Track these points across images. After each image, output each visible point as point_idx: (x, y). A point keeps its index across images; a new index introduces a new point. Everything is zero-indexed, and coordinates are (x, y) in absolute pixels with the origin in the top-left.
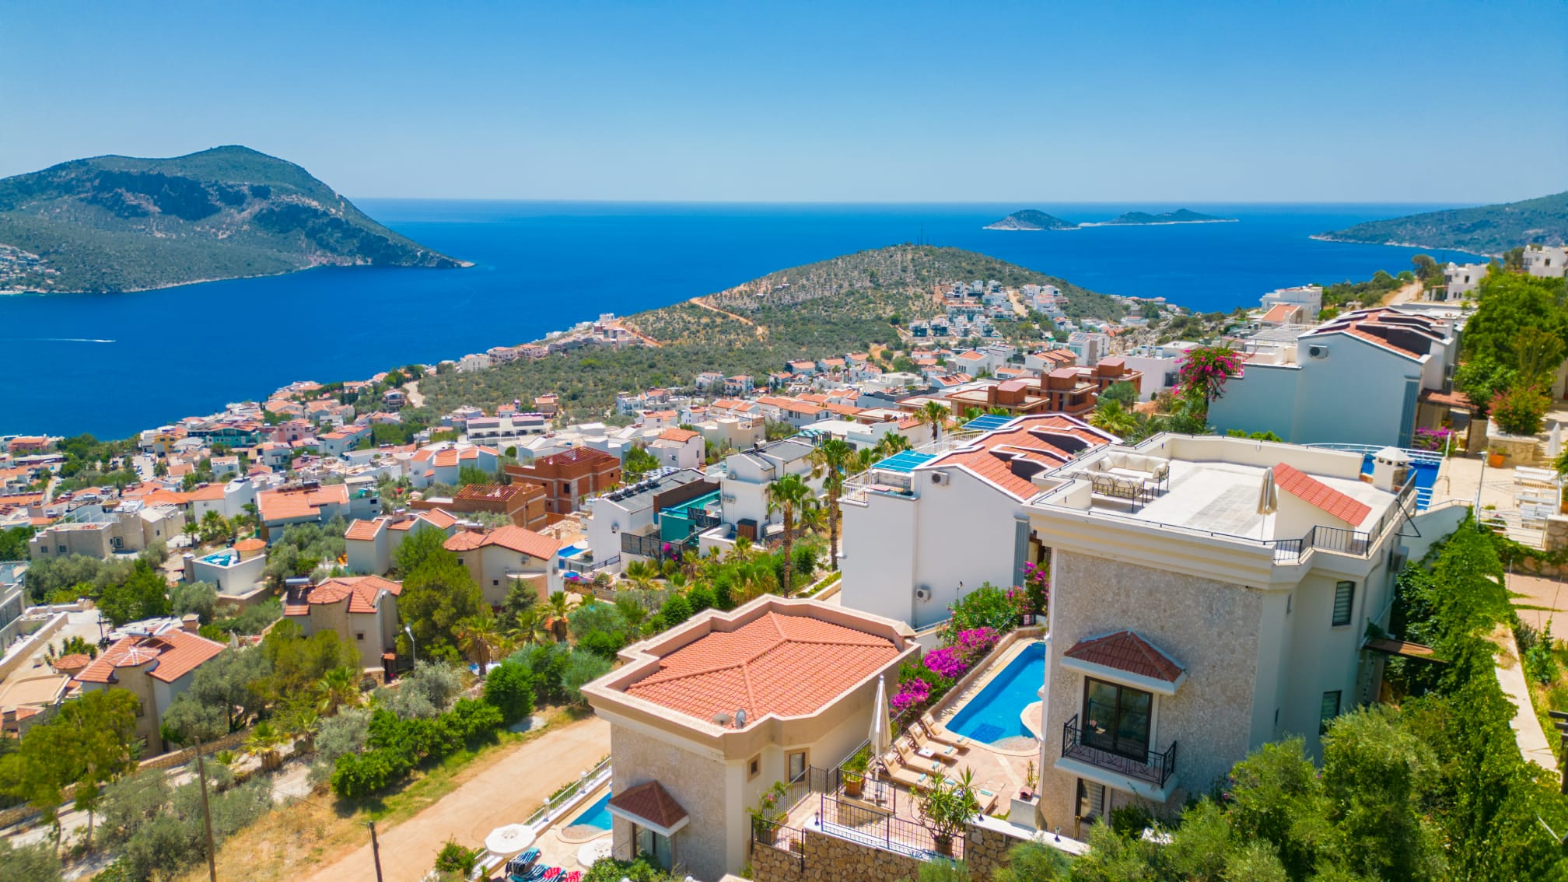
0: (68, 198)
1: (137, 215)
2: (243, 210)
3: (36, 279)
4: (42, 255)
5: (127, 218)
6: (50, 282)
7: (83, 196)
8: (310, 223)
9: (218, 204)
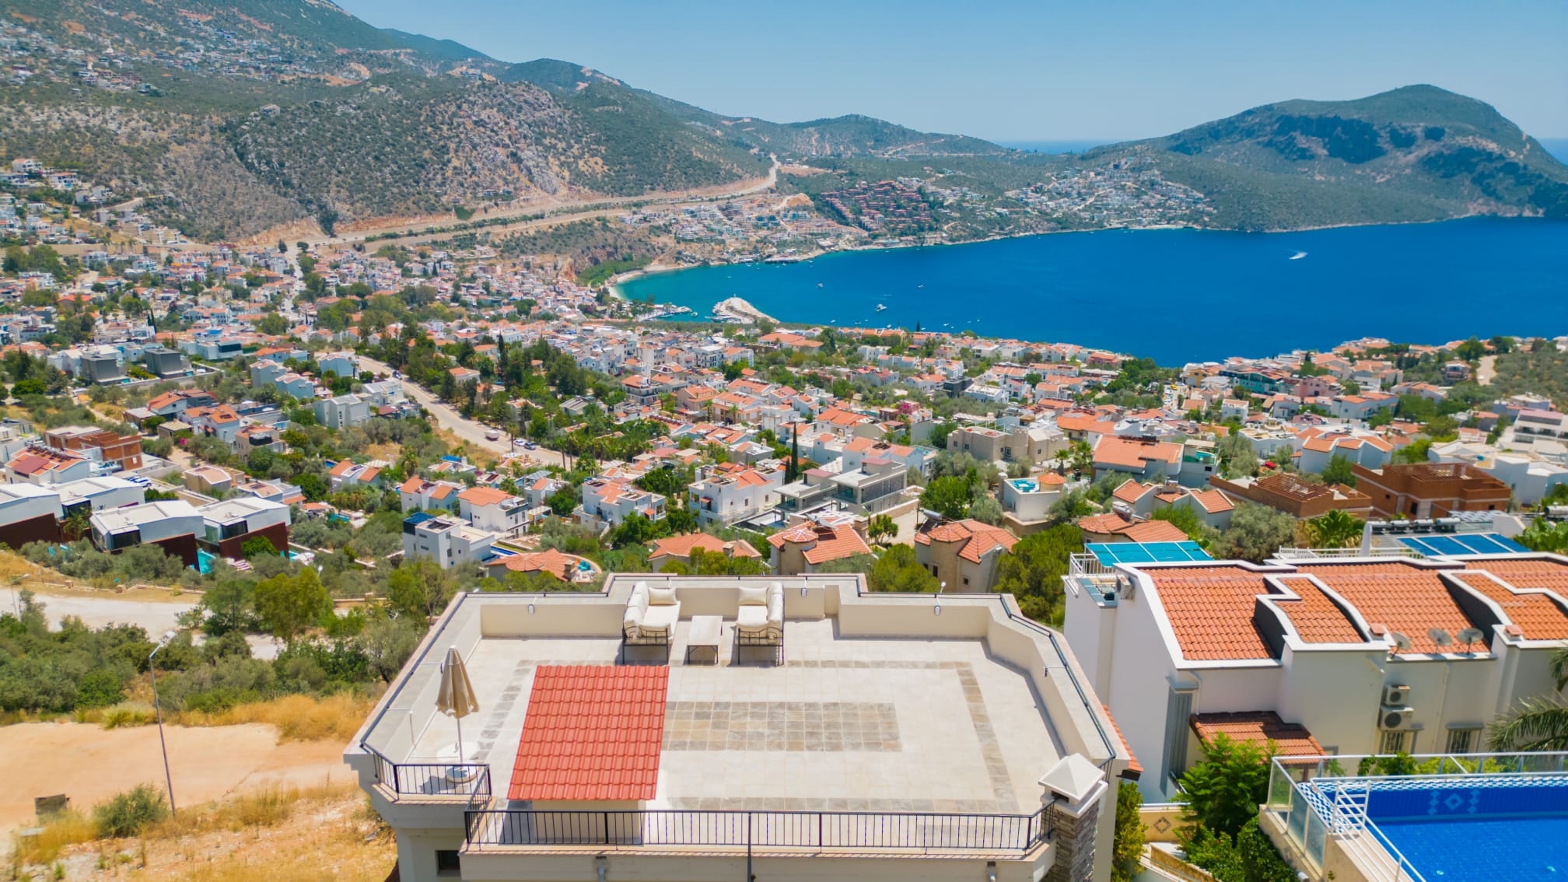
0: (1247, 142)
1: (1304, 158)
2: (1410, 153)
3: (1196, 216)
4: (1206, 195)
5: (1295, 160)
6: (1206, 219)
7: (1260, 139)
8: (1480, 168)
9: (1386, 146)
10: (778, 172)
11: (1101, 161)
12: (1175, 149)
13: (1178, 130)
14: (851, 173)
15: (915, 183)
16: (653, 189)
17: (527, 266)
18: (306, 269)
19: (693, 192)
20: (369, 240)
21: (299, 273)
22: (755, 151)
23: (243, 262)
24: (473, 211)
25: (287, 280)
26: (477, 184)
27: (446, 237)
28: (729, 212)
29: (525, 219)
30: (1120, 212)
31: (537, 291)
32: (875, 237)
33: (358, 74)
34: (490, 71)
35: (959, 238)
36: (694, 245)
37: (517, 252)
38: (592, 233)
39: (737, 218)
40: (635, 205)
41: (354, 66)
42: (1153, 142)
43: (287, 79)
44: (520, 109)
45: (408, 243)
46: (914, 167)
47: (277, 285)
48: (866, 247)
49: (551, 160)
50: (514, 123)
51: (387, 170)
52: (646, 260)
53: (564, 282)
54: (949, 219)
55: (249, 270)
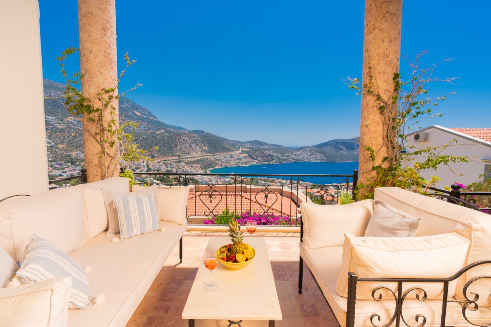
0: (330, 146)
1: (341, 149)
3: (322, 159)
4: (324, 155)
6: (324, 160)
7: (333, 146)
9: (356, 147)
10: (242, 150)
11: (303, 149)
12: (317, 147)
13: (317, 144)
14: (256, 150)
15: (268, 152)
16: (217, 153)
17: (191, 166)
18: (148, 166)
19: (225, 153)
20: (161, 161)
21: (146, 167)
22: (237, 146)
23: (135, 165)
24: (181, 156)
25: (143, 168)
26: (183, 151)
27: (176, 161)
28: (231, 157)
29: (192, 158)
30: (308, 158)
31: (193, 171)
32: (260, 162)
33: (162, 132)
34: (187, 131)
35: (277, 163)
36: (225, 163)
37: (190, 164)
38: (205, 160)
39: (233, 158)
40: (213, 155)
41: (161, 130)
42: (313, 146)
43: (148, 132)
44: (192, 138)
45: (168, 162)
46: (268, 149)
47: (141, 169)
48: (259, 164)
49: (197, 147)
50: (191, 140)
51: (165, 148)
52: (215, 166)
53: (198, 169)
54: (275, 159)
55: (136, 166)
